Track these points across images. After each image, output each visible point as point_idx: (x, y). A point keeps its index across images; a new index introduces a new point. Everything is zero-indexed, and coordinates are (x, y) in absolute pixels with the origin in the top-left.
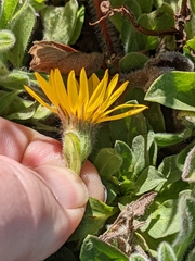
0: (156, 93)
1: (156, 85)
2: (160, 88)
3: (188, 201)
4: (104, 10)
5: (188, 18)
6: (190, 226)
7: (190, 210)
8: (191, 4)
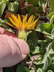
0: (39, 29)
1: (39, 27)
2: (40, 27)
3: (48, 57)
4: (26, 5)
5: (48, 9)
6: (47, 64)
7: (48, 60)
8: (49, 5)
